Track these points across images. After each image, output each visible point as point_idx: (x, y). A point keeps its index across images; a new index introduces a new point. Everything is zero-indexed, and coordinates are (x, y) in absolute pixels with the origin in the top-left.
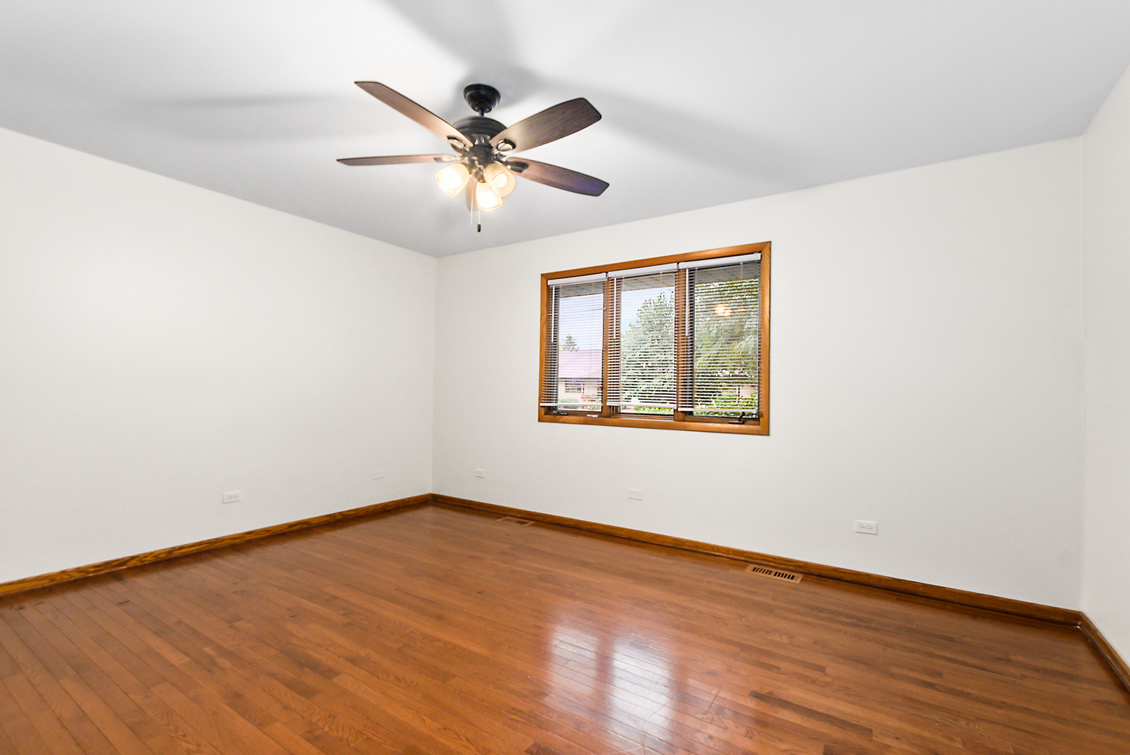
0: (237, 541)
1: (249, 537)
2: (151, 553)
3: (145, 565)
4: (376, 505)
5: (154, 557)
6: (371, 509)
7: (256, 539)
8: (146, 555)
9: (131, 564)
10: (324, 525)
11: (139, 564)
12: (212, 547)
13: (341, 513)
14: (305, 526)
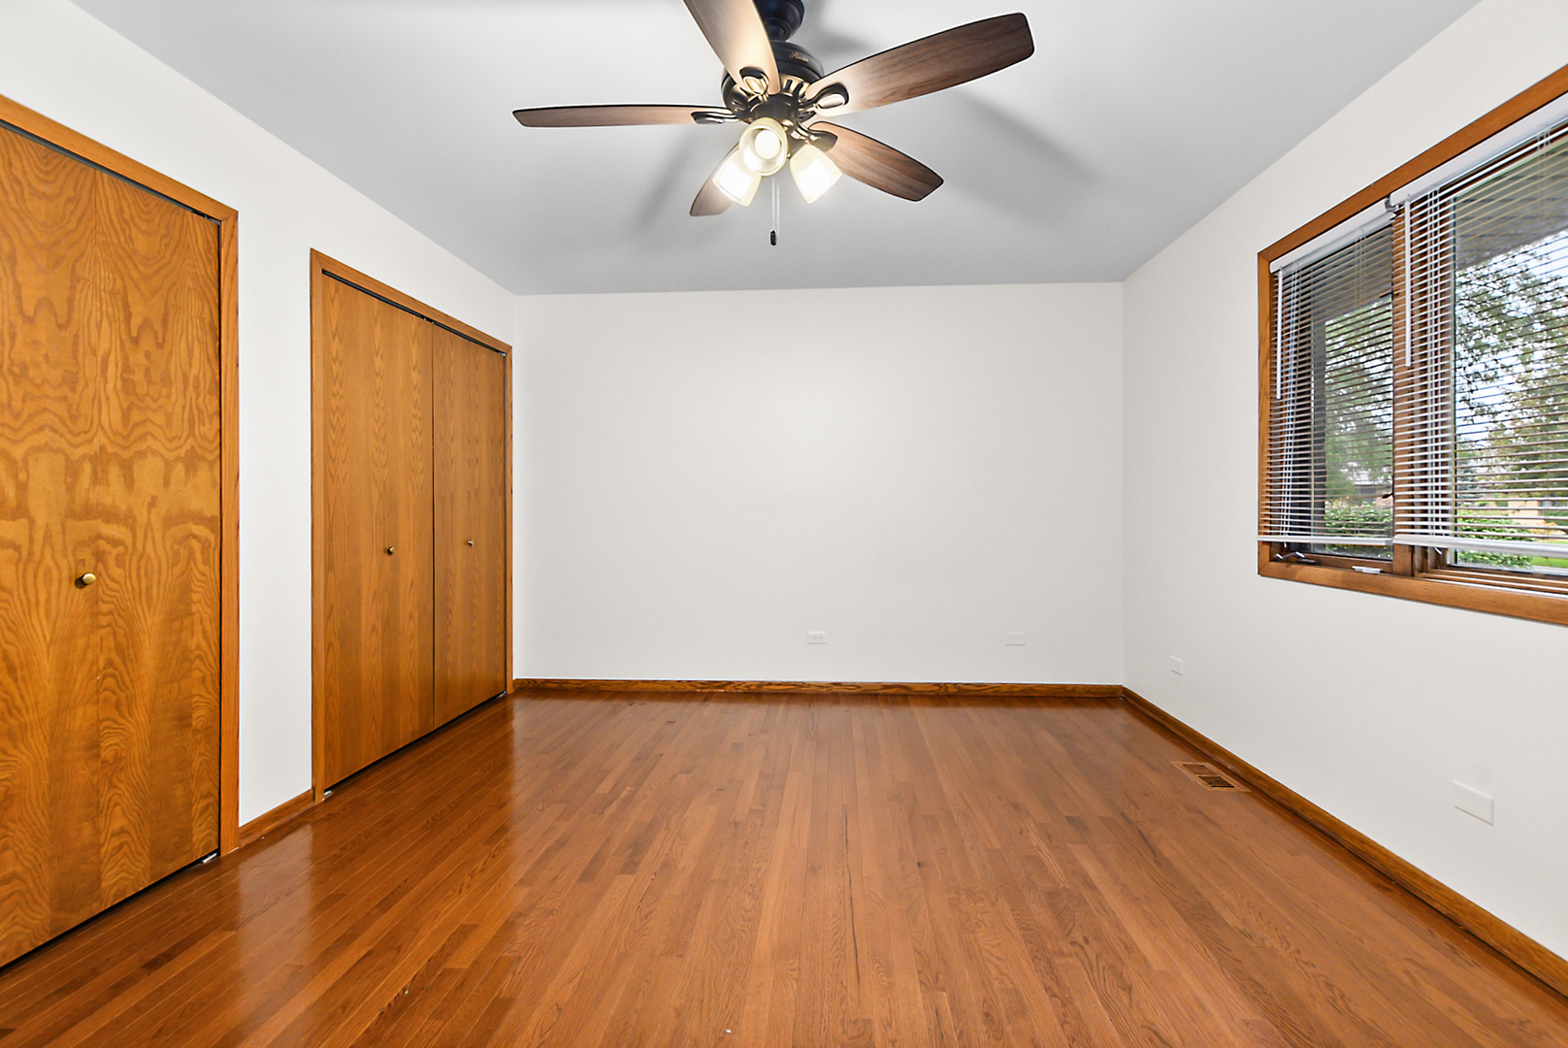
0: (824, 690)
1: (836, 689)
2: (744, 683)
3: (738, 693)
4: (1014, 686)
5: (747, 687)
6: (1004, 690)
7: (844, 694)
8: (740, 683)
9: (728, 689)
10: (929, 696)
11: (734, 691)
12: (798, 690)
13: (955, 684)
14: (904, 691)
